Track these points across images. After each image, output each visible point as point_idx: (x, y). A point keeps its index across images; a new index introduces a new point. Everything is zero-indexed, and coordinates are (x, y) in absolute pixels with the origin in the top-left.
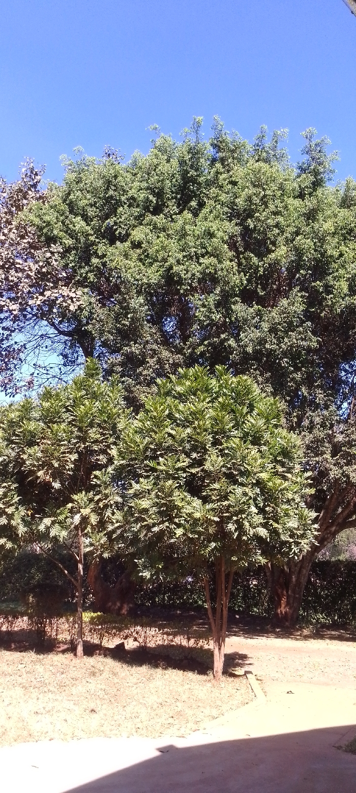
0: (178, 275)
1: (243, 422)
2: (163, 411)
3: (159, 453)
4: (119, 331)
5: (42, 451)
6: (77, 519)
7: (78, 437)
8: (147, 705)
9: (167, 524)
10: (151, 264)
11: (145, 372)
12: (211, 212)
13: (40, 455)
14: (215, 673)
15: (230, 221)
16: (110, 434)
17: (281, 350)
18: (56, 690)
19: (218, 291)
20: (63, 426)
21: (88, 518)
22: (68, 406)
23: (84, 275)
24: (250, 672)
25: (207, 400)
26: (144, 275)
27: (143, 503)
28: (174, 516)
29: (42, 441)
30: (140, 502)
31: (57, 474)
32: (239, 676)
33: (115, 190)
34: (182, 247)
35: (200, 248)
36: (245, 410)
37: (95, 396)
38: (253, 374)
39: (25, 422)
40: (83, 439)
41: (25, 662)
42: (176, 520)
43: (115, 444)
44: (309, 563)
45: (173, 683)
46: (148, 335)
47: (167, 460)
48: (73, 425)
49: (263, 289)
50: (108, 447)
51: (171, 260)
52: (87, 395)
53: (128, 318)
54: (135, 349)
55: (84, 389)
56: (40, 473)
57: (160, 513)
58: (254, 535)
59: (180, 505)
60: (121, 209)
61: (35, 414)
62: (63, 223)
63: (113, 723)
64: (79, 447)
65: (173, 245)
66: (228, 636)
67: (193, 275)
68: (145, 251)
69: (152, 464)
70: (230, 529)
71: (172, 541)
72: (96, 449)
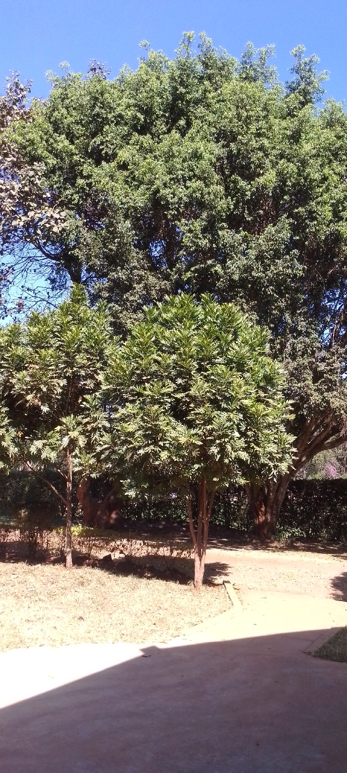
0: (165, 199)
1: (228, 349)
2: (150, 338)
3: (145, 378)
4: (106, 257)
5: (31, 376)
6: (66, 441)
7: (65, 362)
8: (132, 613)
9: (152, 447)
10: (137, 187)
11: (131, 298)
12: (198, 132)
13: (28, 379)
14: (195, 583)
15: (218, 142)
16: (97, 360)
17: (267, 277)
18: (46, 599)
19: (204, 215)
20: (50, 351)
21: (77, 440)
22: (55, 332)
23: (70, 197)
24: (228, 582)
25: (193, 327)
26: (131, 199)
27: (130, 426)
28: (159, 439)
29: (31, 366)
30: (125, 425)
31: (46, 398)
32: (218, 585)
33: (101, 107)
34: (170, 169)
35: (187, 170)
36: (230, 337)
37: (81, 322)
38: (239, 301)
39: (13, 347)
40: (70, 364)
41: (17, 573)
42: (161, 443)
43: (102, 369)
44: (286, 482)
45: (156, 592)
46: (135, 261)
47: (153, 386)
48: (60, 350)
49: (250, 214)
50: (95, 372)
51: (158, 183)
52: (74, 320)
53: (115, 243)
54: (122, 275)
55: (70, 314)
56: (29, 397)
57: (145, 436)
58: (235, 458)
59: (165, 429)
60: (107, 127)
61: (24, 340)
62: (47, 141)
63: (100, 629)
64: (67, 372)
65: (160, 167)
66: (208, 548)
67: (180, 199)
68: (132, 173)
69: (138, 389)
70: (213, 452)
71: (157, 463)
72: (84, 374)
